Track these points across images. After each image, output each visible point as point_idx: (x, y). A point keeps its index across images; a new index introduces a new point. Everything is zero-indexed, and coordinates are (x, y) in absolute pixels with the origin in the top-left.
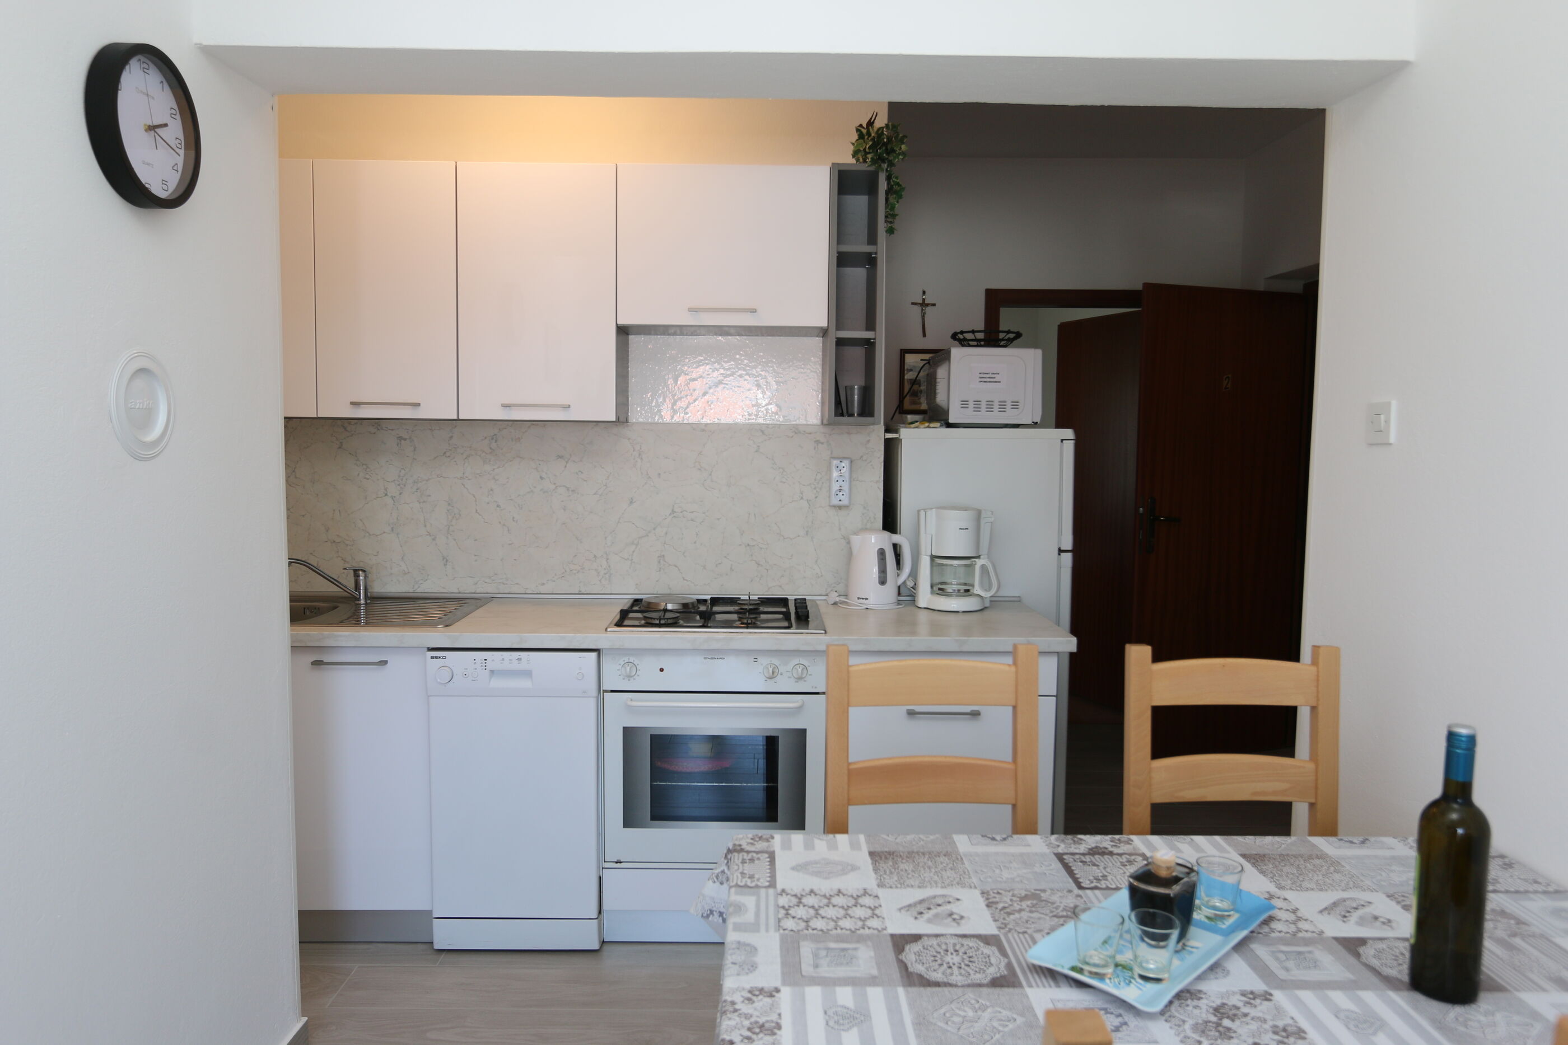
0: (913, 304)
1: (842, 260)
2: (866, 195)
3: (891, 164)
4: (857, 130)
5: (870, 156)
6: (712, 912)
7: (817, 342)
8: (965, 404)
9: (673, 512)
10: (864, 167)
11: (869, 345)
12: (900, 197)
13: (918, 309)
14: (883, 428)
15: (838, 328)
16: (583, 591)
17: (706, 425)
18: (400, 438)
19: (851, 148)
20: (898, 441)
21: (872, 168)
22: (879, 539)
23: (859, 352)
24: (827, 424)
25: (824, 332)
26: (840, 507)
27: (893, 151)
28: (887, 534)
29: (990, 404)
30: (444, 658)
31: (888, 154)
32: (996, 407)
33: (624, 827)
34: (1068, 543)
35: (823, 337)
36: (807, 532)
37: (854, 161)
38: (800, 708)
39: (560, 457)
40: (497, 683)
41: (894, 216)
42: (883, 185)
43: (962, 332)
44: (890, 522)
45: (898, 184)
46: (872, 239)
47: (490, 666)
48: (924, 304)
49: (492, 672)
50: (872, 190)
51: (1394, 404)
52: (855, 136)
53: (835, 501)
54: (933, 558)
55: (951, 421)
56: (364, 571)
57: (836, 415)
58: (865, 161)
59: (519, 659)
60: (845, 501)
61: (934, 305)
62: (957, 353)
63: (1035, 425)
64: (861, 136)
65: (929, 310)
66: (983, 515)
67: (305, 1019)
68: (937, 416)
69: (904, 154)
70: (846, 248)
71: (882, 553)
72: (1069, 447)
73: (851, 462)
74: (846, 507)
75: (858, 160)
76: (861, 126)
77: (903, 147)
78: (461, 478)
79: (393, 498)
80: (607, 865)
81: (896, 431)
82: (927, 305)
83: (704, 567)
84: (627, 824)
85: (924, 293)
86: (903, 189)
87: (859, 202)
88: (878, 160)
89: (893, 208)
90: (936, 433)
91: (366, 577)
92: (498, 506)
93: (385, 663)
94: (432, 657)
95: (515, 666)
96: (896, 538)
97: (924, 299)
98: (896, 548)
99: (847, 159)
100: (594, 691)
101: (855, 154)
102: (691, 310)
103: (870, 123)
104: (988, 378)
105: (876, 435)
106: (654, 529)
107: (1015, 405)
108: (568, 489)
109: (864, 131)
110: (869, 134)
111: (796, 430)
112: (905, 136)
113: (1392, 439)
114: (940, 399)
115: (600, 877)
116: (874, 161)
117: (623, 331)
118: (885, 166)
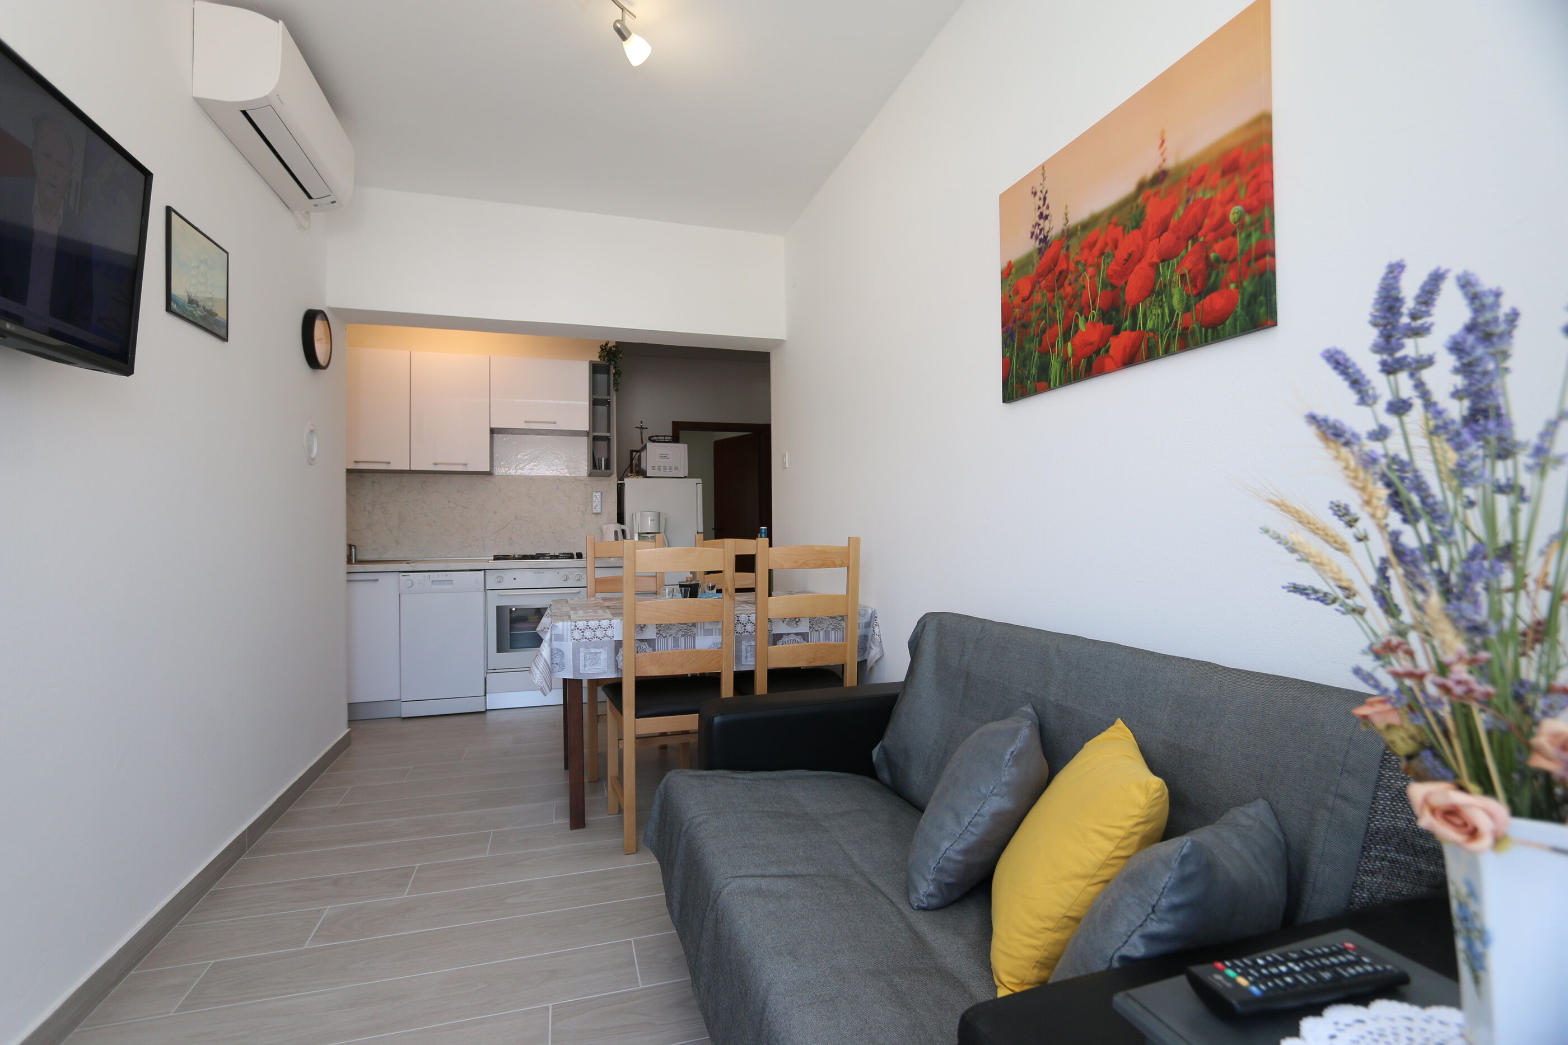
0: (636, 427)
1: (595, 403)
2: (605, 374)
3: (615, 362)
4: (600, 347)
5: (606, 358)
6: (544, 628)
7: (585, 439)
8: (654, 468)
9: (516, 517)
10: (603, 363)
11: (608, 439)
12: (620, 376)
13: (639, 430)
14: (616, 479)
15: (593, 431)
16: (470, 556)
17: (532, 476)
18: (373, 482)
19: (598, 354)
20: (624, 484)
21: (607, 363)
22: (616, 527)
23: (604, 444)
24: (590, 475)
25: (587, 434)
26: (597, 514)
27: (616, 357)
28: (619, 525)
29: (665, 468)
30: (409, 575)
31: (614, 357)
32: (668, 469)
33: (497, 652)
34: (701, 530)
35: (588, 436)
36: (582, 526)
37: (599, 360)
38: (579, 593)
39: (459, 491)
40: (434, 587)
41: (618, 384)
42: (613, 371)
43: (652, 437)
44: (621, 519)
45: (619, 371)
46: (609, 394)
47: (432, 578)
48: (642, 428)
49: (433, 581)
50: (608, 373)
51: (787, 454)
52: (600, 350)
53: (594, 511)
54: (639, 534)
55: (648, 475)
56: (355, 546)
57: (593, 469)
58: (604, 360)
59: (446, 575)
60: (599, 511)
61: (647, 428)
62: (650, 445)
63: (685, 477)
64: (602, 350)
65: (644, 430)
66: (661, 514)
67: (350, 729)
68: (642, 473)
69: (621, 358)
70: (596, 397)
71: (616, 532)
72: (700, 486)
73: (602, 493)
74: (600, 514)
75: (601, 360)
76: (602, 345)
77: (620, 355)
78: (406, 502)
79: (369, 512)
80: (489, 671)
81: (623, 480)
82: (643, 428)
83: (532, 543)
84: (499, 650)
85: (642, 422)
86: (621, 373)
87: (602, 378)
88: (610, 360)
89: (617, 381)
90: (640, 480)
91: (355, 550)
92: (426, 515)
93: (378, 580)
94: (403, 576)
95: (445, 578)
96: (623, 527)
97: (642, 426)
98: (623, 531)
99: (596, 359)
100: (483, 589)
101: (600, 357)
102: (526, 422)
103: (606, 344)
104: (664, 456)
105: (614, 481)
106: (507, 525)
107: (676, 468)
108: (463, 507)
109: (604, 348)
110: (606, 349)
111: (576, 479)
112: (621, 351)
113: (787, 466)
114: (643, 466)
115: (485, 678)
116: (608, 361)
117: (492, 431)
118: (613, 363)
